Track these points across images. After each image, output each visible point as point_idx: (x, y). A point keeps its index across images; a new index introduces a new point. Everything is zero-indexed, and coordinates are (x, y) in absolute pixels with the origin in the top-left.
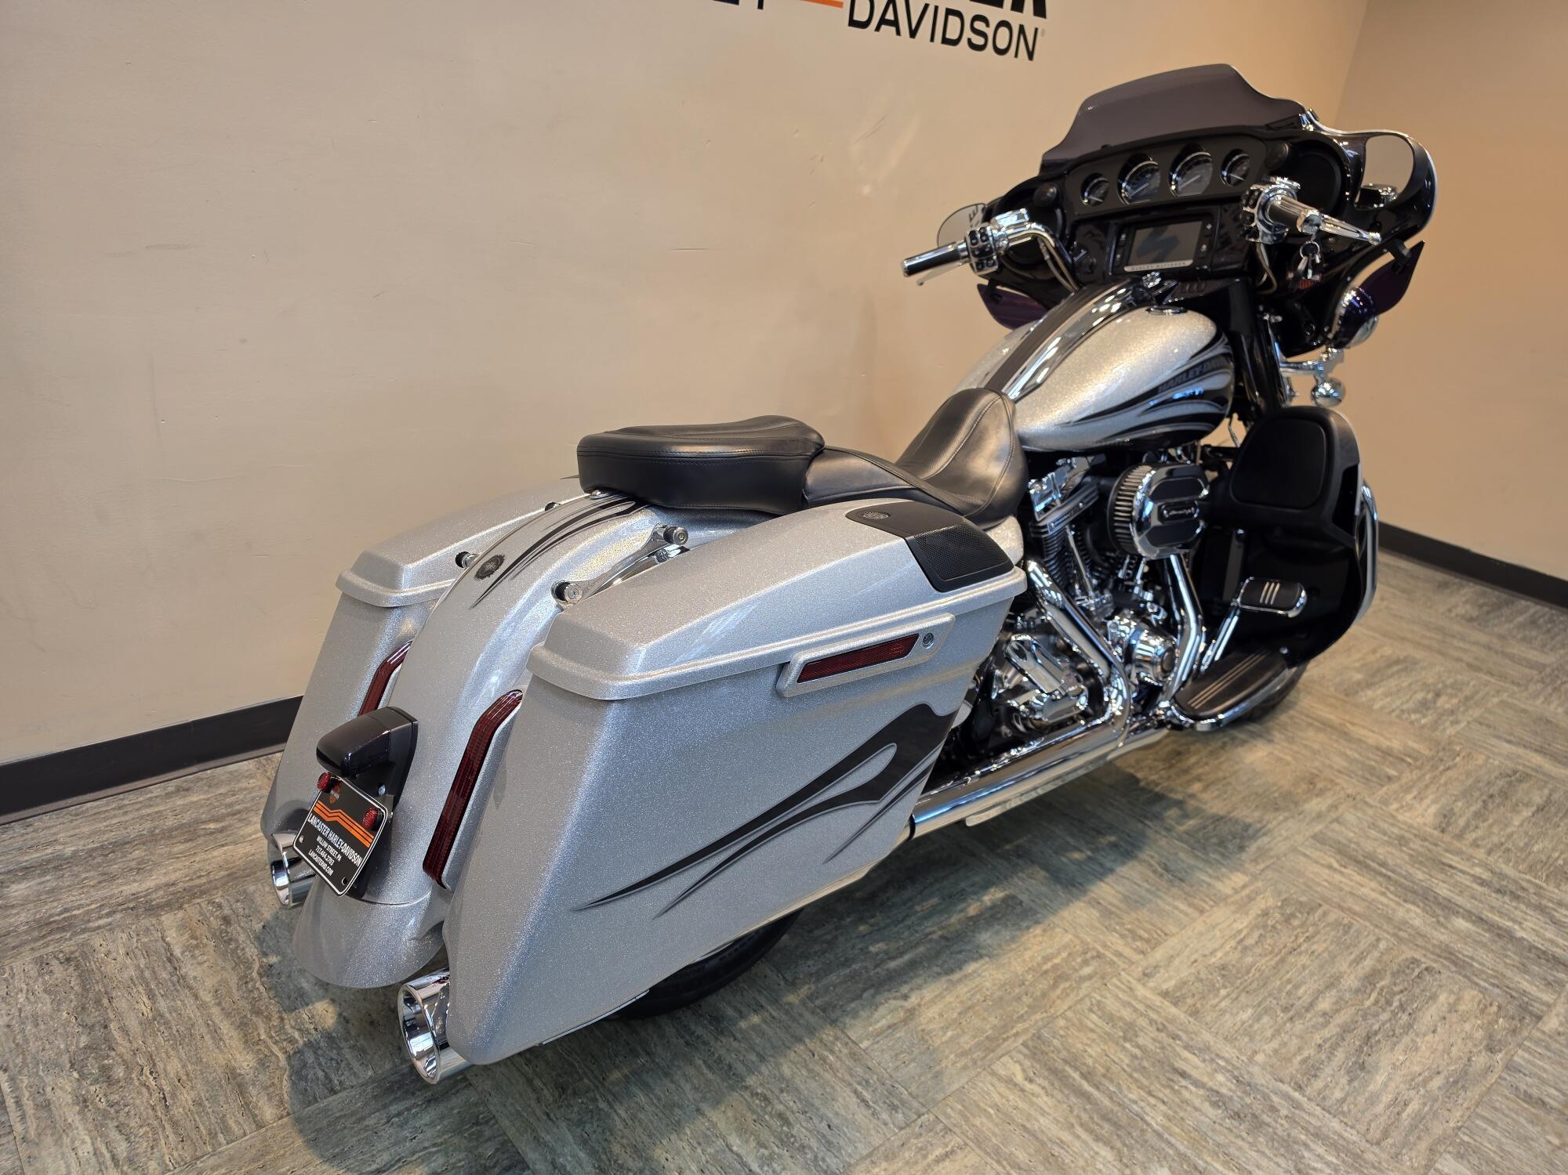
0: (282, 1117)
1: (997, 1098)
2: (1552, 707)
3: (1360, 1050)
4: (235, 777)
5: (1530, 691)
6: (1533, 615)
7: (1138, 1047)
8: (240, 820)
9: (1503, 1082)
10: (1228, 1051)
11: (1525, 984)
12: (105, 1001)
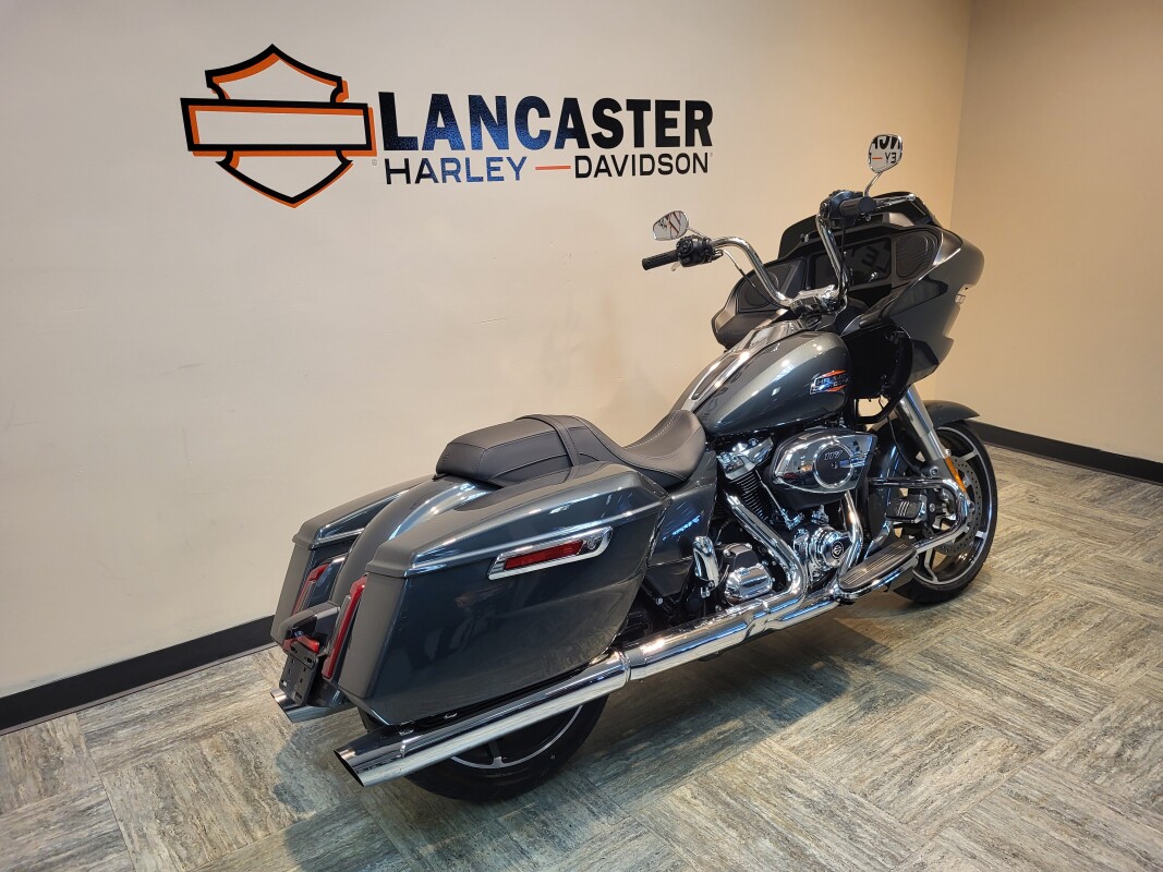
0: (266, 836)
1: (672, 807)
2: (1135, 556)
3: (912, 775)
4: (242, 665)
5: (1122, 547)
6: (1146, 493)
7: (767, 778)
8: (243, 689)
9: (1003, 789)
10: (824, 778)
11: (1041, 732)
12: (172, 786)
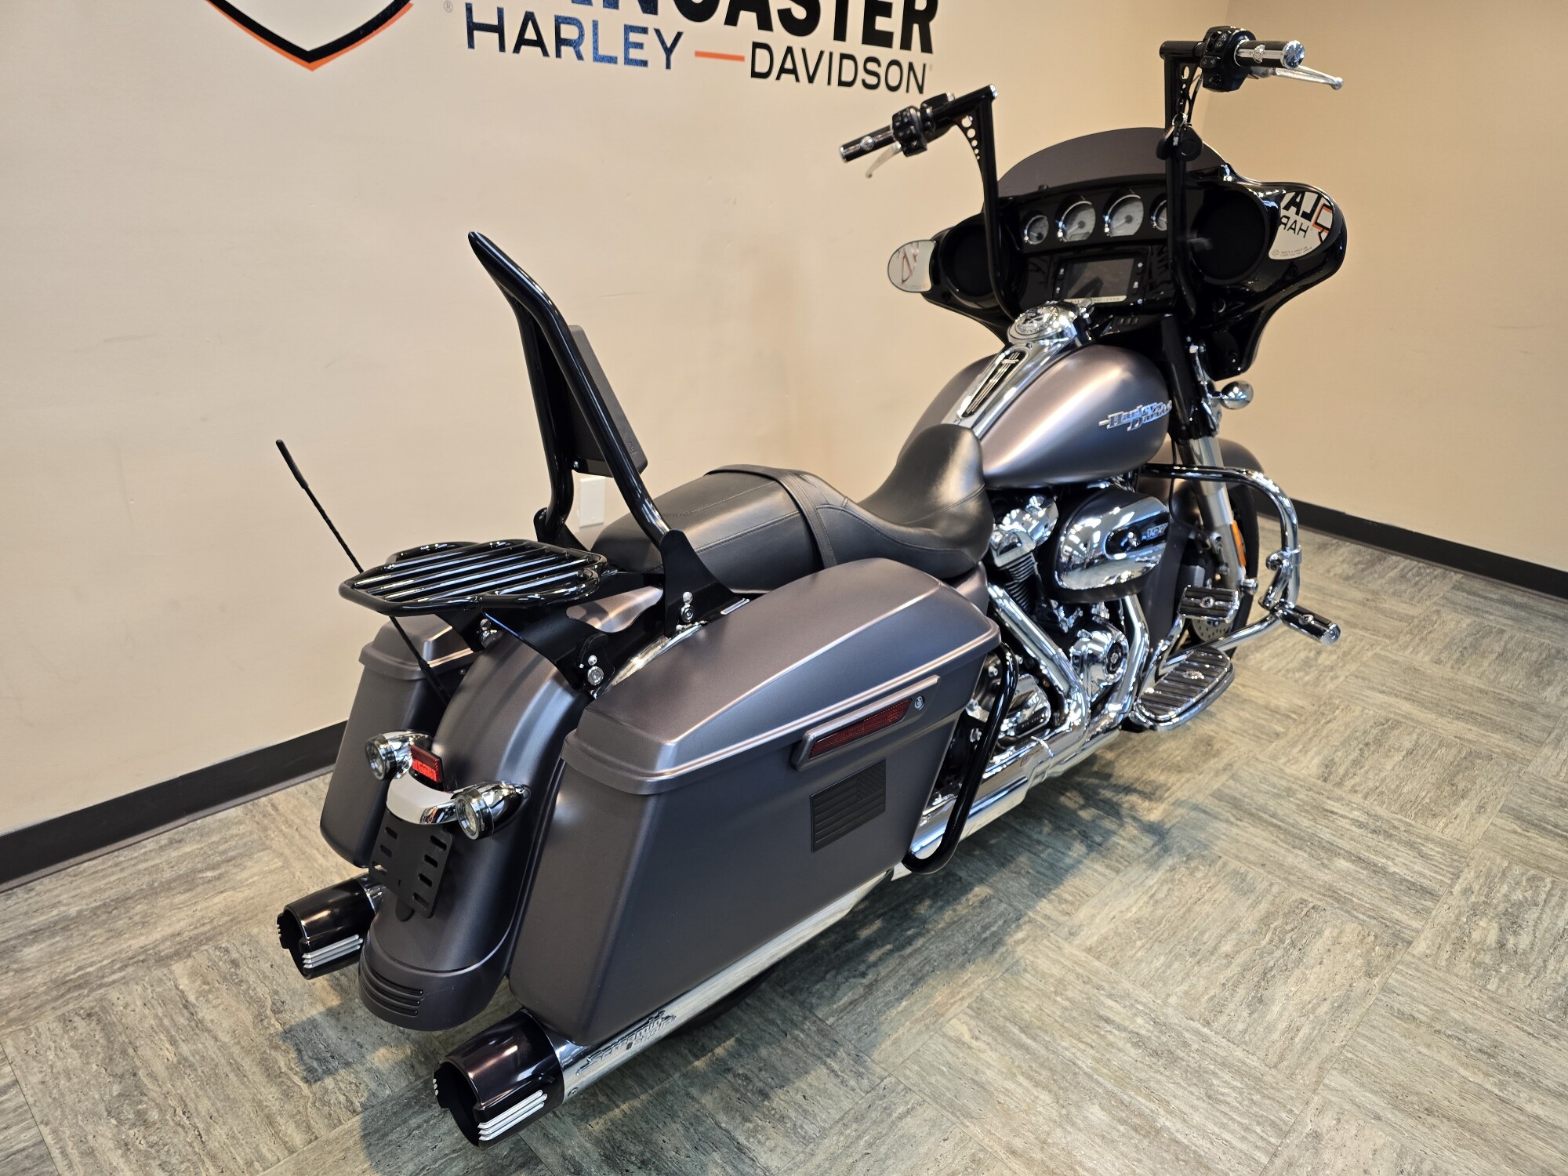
0: (311, 1141)
1: (948, 1057)
2: (1420, 655)
3: (1258, 985)
5: (1401, 642)
6: (1402, 570)
7: (1068, 999)
8: (235, 866)
9: (1380, 1003)
10: (1145, 996)
11: (1397, 913)
12: (131, 1051)
